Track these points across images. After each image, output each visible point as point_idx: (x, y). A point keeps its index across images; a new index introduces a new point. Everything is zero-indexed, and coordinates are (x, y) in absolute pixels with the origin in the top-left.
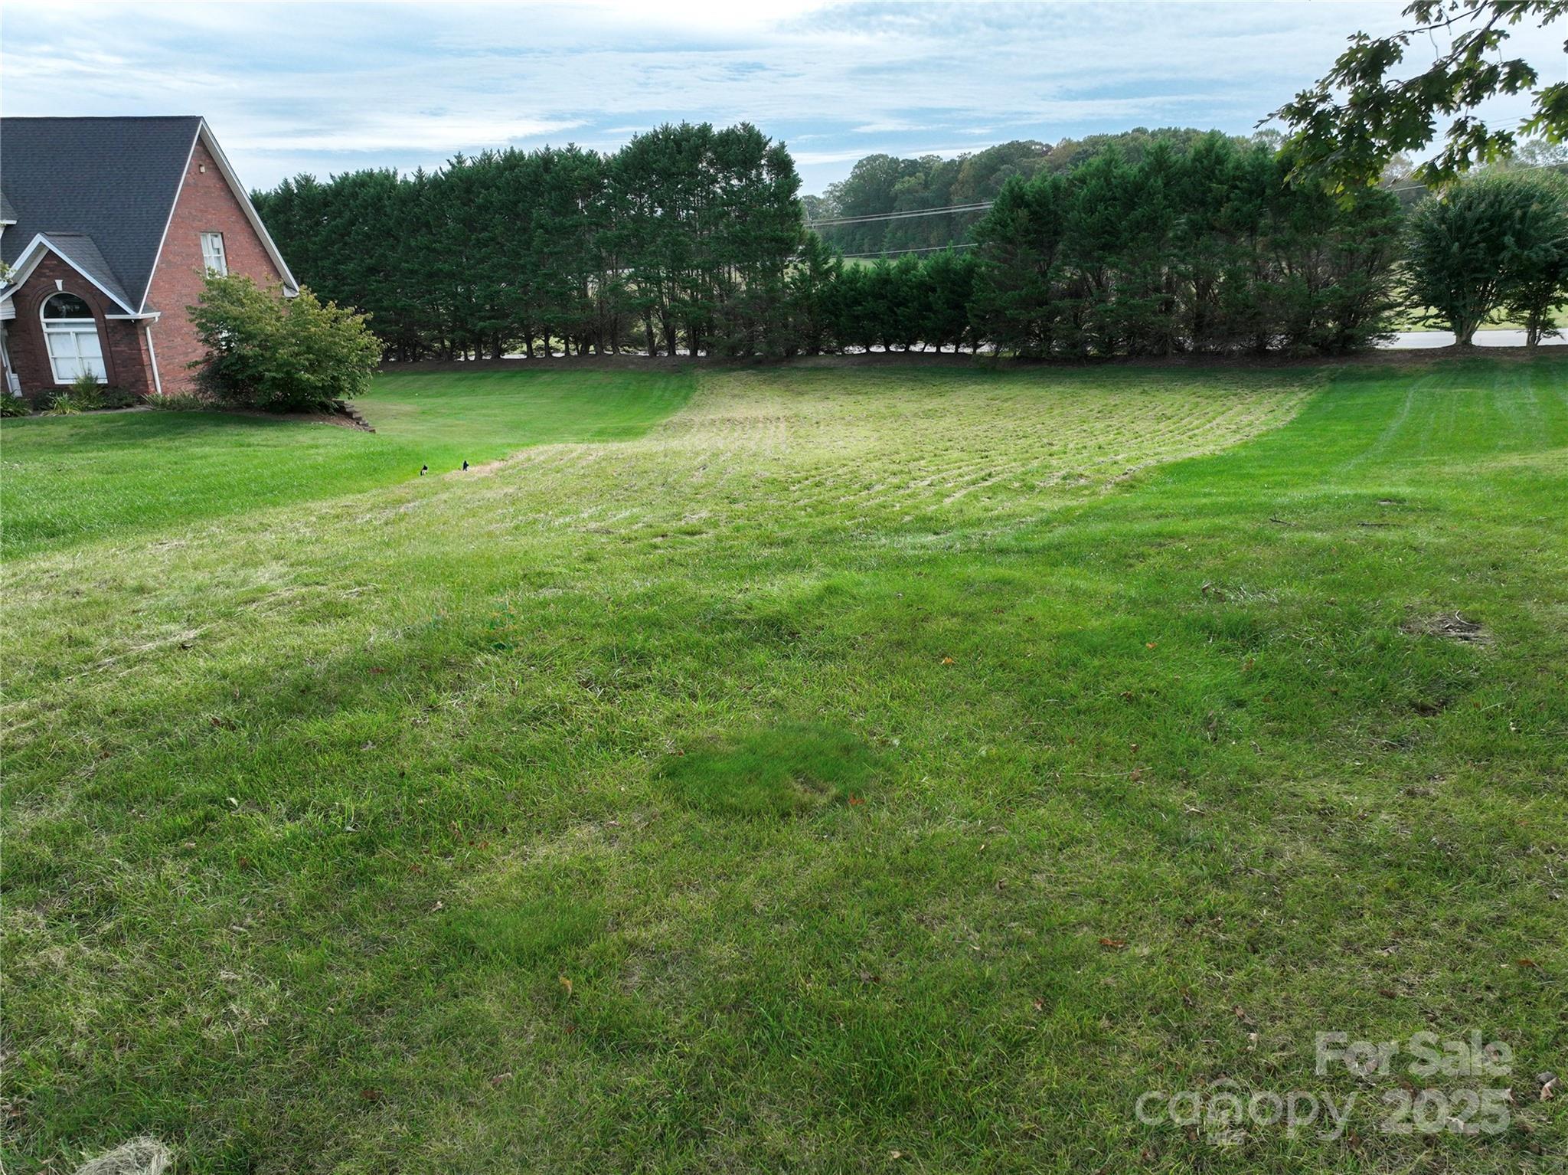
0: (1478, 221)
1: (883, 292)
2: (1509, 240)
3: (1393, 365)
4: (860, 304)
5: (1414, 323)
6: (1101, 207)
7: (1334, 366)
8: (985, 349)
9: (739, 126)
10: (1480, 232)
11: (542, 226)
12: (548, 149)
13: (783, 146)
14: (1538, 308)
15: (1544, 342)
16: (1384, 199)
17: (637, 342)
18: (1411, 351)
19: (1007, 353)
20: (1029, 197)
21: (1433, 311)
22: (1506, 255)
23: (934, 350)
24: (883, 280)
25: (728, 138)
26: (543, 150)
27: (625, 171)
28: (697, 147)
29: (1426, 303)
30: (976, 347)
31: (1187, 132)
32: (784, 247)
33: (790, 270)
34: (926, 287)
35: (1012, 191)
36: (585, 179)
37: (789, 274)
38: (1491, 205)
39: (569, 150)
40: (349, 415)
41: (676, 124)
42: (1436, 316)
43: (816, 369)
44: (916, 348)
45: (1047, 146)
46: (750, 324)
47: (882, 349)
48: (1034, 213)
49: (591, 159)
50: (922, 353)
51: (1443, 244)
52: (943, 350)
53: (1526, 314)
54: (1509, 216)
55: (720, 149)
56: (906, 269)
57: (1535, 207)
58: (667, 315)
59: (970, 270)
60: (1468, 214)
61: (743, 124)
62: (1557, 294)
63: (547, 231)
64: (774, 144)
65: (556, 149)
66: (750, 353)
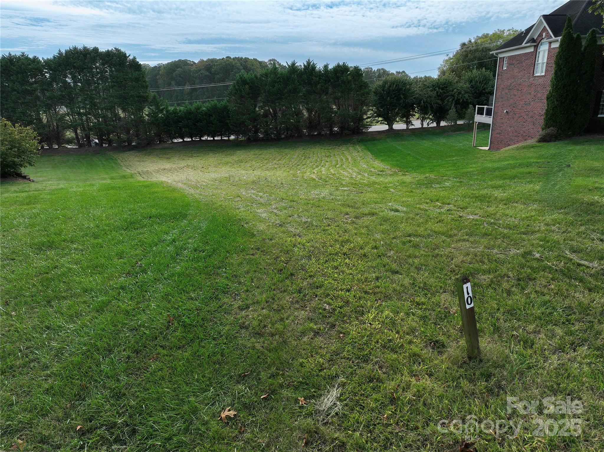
0: (393, 91)
1: (190, 117)
2: (402, 96)
3: (375, 136)
4: (181, 122)
5: (377, 123)
6: (276, 85)
7: (357, 137)
8: (232, 137)
9: (114, 49)
10: (394, 94)
11: (15, 90)
12: (10, 54)
13: (135, 58)
14: (408, 118)
15: (410, 127)
16: (365, 83)
17: (69, 142)
18: (377, 132)
19: (241, 138)
20: (248, 81)
21: (380, 119)
22: (402, 101)
23: (212, 139)
24: (189, 113)
25: (108, 54)
26: (7, 55)
27: (60, 65)
28: (94, 57)
29: (379, 116)
30: (229, 137)
31: (246, 58)
32: (143, 100)
33: (146, 109)
34: (208, 114)
35: (241, 78)
36: (36, 69)
37: (146, 111)
38: (396, 86)
39: (23, 55)
40: (24, 177)
41: (80, 47)
42: (382, 121)
43: (164, 149)
44: (203, 139)
45: (193, 62)
46: (128, 132)
47: (189, 140)
48: (250, 87)
49: (35, 60)
50: (207, 140)
51: (385, 98)
52: (216, 138)
53: (405, 119)
54: (401, 89)
55: (107, 59)
56: (198, 108)
57: (408, 87)
58: (83, 129)
59: (225, 108)
60: (391, 88)
61: (115, 48)
62: (411, 113)
63: (18, 93)
64: (131, 58)
65: (14, 54)
66: (130, 144)
